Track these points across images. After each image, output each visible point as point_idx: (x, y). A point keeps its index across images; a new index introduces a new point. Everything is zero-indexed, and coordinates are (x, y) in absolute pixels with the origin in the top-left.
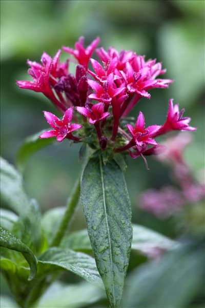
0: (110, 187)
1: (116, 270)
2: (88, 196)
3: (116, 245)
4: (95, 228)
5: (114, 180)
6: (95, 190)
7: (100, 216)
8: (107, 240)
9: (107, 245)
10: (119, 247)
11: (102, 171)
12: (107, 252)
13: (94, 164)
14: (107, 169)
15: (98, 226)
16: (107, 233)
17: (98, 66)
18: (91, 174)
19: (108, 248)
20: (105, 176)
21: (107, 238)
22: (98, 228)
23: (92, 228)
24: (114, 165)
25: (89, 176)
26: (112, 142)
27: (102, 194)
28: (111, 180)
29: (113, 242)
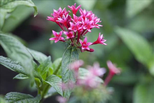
0: (73, 60)
1: (68, 90)
2: (64, 61)
3: (70, 81)
4: (64, 74)
5: (75, 57)
6: (67, 60)
7: (67, 70)
8: (67, 79)
9: (67, 81)
10: (71, 82)
11: (72, 53)
12: (67, 83)
13: (69, 50)
14: (74, 53)
15: (65, 73)
16: (68, 76)
17: (76, 17)
18: (67, 54)
19: (67, 82)
20: (72, 55)
21: (68, 78)
22: (65, 74)
23: (63, 73)
24: (76, 52)
25: (66, 54)
26: (76, 44)
27: (70, 62)
28: (74, 57)
29: (69, 80)
